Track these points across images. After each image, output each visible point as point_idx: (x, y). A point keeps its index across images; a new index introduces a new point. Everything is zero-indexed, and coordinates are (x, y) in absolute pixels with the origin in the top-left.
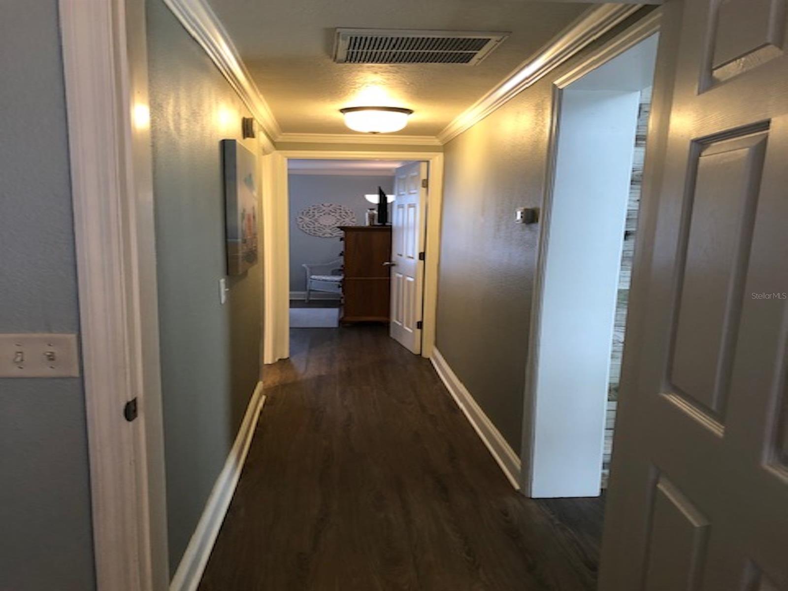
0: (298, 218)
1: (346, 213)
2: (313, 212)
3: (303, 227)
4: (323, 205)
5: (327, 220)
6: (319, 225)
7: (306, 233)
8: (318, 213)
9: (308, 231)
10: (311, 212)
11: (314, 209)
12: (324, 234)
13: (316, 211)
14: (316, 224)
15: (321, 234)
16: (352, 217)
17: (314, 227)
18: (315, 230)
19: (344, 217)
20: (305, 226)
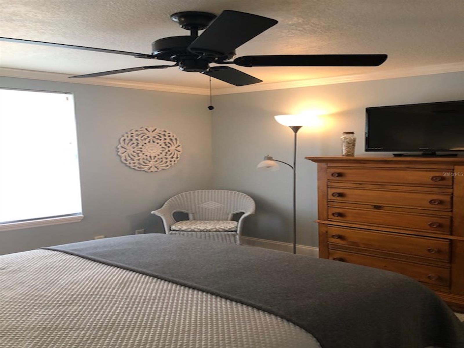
0: (119, 147)
1: (171, 140)
2: (137, 139)
3: (126, 160)
4: (146, 129)
5: (152, 150)
6: (144, 157)
7: (129, 167)
8: (142, 140)
9: (132, 165)
10: (134, 139)
11: (138, 135)
12: (149, 169)
13: (139, 138)
14: (141, 154)
15: (146, 168)
16: (176, 146)
17: (139, 160)
18: (139, 163)
19: (169, 145)
20: (128, 158)
